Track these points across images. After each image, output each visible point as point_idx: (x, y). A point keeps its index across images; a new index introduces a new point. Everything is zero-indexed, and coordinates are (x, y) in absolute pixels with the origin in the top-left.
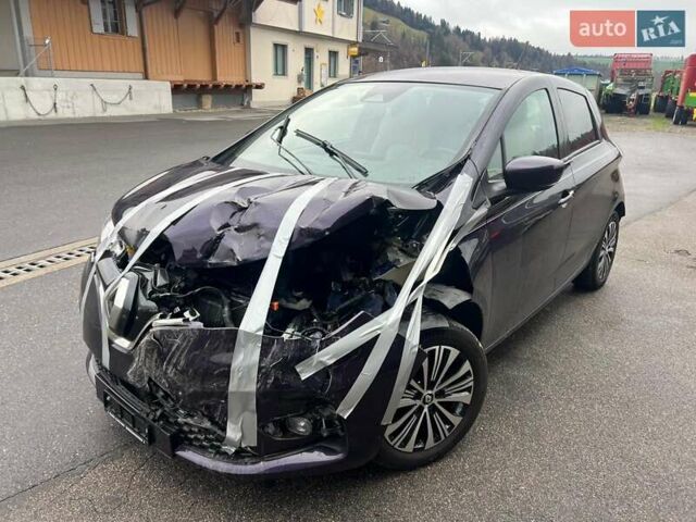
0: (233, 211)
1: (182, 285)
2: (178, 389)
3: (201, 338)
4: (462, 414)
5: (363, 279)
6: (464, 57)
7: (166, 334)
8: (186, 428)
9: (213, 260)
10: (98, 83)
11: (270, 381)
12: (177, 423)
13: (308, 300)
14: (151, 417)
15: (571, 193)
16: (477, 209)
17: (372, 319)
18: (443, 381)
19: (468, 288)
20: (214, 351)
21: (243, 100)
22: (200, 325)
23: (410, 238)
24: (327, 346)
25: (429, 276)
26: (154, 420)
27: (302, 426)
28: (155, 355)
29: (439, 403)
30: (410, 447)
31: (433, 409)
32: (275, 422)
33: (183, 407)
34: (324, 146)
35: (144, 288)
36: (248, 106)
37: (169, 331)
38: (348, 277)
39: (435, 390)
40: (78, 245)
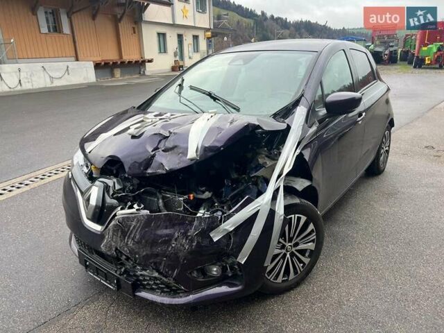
0: (159, 139)
1: (131, 188)
2: (136, 253)
3: (149, 220)
4: (309, 256)
5: (244, 176)
6: (278, 34)
7: (126, 219)
8: (141, 278)
9: (149, 171)
10: (47, 65)
11: (194, 244)
12: (135, 275)
13: (210, 192)
14: (118, 272)
15: (364, 114)
16: (310, 127)
17: (253, 200)
18: (297, 237)
19: (309, 178)
20: (158, 227)
21: (140, 71)
22: (146, 212)
23: (272, 149)
24: (228, 219)
25: (286, 171)
26: (120, 275)
27: (215, 270)
28: (120, 234)
29: (296, 250)
30: (280, 279)
31: (292, 255)
32: (197, 270)
33: (139, 265)
34: (210, 95)
35: (108, 192)
36: (144, 74)
37: (128, 217)
38: (235, 176)
39: (293, 242)
40: (48, 169)
